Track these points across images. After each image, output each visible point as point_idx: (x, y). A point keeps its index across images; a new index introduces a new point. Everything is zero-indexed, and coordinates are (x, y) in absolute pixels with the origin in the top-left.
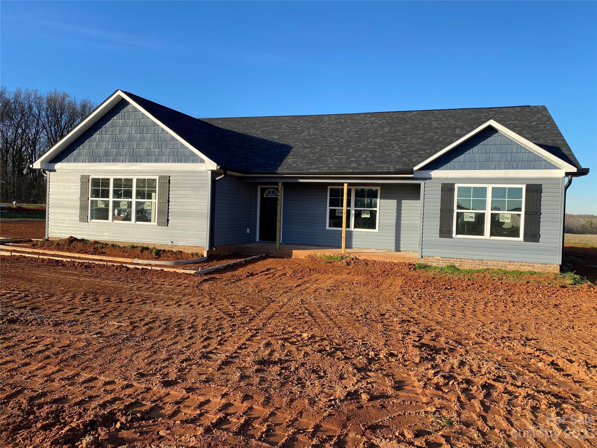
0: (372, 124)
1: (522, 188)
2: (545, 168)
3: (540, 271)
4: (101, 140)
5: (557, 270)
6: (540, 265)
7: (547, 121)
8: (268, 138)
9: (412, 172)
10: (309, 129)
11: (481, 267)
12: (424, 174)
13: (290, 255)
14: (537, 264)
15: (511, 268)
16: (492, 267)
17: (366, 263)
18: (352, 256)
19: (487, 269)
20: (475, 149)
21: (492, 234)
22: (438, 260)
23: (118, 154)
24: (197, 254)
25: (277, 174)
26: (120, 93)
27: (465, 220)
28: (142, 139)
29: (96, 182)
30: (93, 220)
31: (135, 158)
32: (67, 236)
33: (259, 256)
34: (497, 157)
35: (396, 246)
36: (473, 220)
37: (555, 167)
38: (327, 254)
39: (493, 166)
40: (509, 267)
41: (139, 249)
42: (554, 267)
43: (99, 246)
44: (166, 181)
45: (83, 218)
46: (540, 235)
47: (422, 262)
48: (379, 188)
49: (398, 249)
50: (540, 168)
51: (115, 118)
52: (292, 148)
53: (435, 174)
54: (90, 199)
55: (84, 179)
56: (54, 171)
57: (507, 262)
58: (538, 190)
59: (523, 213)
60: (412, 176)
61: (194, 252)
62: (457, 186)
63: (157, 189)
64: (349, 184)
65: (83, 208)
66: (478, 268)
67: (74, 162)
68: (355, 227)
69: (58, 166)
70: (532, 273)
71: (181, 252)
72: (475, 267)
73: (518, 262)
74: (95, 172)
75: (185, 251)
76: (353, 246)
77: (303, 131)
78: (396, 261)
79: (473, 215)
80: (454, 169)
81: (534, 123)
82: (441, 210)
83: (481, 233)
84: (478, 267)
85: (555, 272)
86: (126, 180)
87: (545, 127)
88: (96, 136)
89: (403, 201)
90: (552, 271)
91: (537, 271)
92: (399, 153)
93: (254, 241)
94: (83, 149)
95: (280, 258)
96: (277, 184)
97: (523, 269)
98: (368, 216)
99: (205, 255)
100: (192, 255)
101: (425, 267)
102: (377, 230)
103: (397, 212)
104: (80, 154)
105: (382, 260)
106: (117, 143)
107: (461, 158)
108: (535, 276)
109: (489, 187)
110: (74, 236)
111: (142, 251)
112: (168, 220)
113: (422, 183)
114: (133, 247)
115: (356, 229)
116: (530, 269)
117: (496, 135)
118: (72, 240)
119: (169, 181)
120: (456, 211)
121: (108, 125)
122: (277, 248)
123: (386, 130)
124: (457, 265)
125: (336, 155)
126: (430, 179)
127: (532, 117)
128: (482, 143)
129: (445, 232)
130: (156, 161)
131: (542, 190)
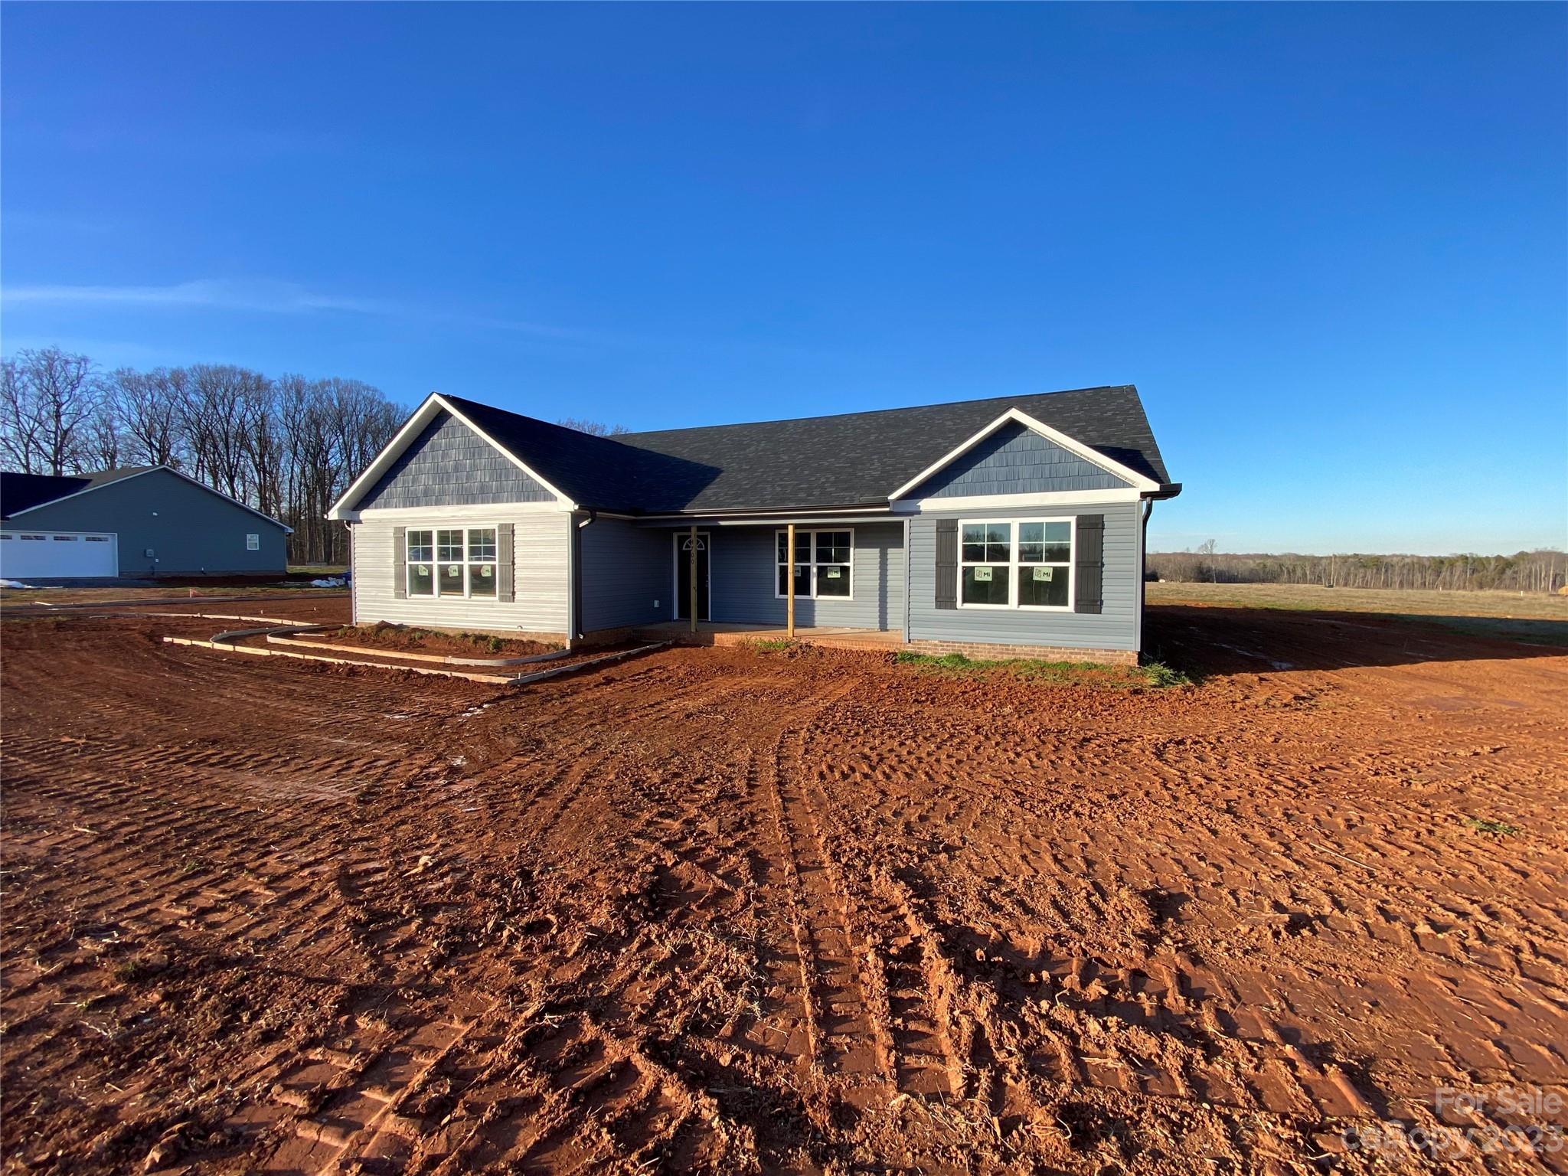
0: (855, 429)
1: (1069, 523)
2: (1109, 487)
3: (1104, 662)
4: (419, 472)
5: (1134, 661)
6: (1104, 653)
7: (1133, 408)
8: (695, 459)
9: (887, 504)
10: (759, 442)
11: (1006, 657)
12: (908, 505)
13: (711, 642)
14: (1098, 650)
15: (1055, 658)
16: (1022, 657)
17: (821, 654)
18: (803, 641)
19: (1015, 660)
20: (991, 460)
21: (1022, 601)
22: (936, 645)
23: (443, 492)
24: (556, 646)
25: (683, 513)
26: (435, 397)
27: (977, 578)
28: (474, 468)
29: (415, 537)
30: (413, 596)
31: (467, 497)
32: (376, 621)
33: (660, 645)
34: (1026, 472)
35: (880, 622)
36: (989, 579)
37: (1125, 484)
38: (766, 639)
39: (1020, 488)
40: (1051, 656)
41: (471, 639)
42: (1128, 656)
43: (417, 635)
44: (509, 531)
45: (400, 594)
46: (1102, 602)
47: (910, 649)
48: (852, 531)
49: (883, 627)
50: (1099, 487)
51: (435, 437)
52: (722, 472)
53: (927, 504)
54: (408, 563)
55: (399, 532)
56: (360, 522)
57: (1047, 647)
58: (1097, 524)
59: (1071, 565)
60: (887, 509)
61: (553, 641)
62: (961, 523)
63: (497, 545)
64: (796, 526)
65: (399, 577)
66: (999, 658)
67: (385, 507)
68: (819, 593)
69: (365, 514)
70: (1090, 667)
71: (533, 642)
72: (994, 657)
73: (1066, 648)
74: (415, 520)
75: (539, 640)
76: (816, 624)
77: (749, 445)
78: (868, 648)
79: (990, 571)
80: (956, 495)
81: (1109, 414)
82: (937, 563)
83: (1004, 600)
84: (1000, 656)
85: (1131, 664)
86: (454, 532)
87: (1126, 419)
88: (412, 466)
89: (890, 551)
90: (1126, 663)
91: (1099, 662)
92: (877, 474)
93: (671, 620)
94: (396, 487)
95: (692, 646)
96: (689, 529)
97: (1075, 659)
98: (838, 575)
99: (568, 647)
100: (548, 647)
101: (913, 657)
102: (850, 598)
103: (880, 568)
104: (391, 496)
105: (848, 646)
106: (442, 476)
107: (968, 476)
108: (1095, 671)
109: (1015, 524)
110: (386, 620)
111: (475, 642)
112: (514, 593)
113: (906, 521)
114: (465, 636)
115: (821, 597)
116: (1086, 659)
117: (1024, 434)
118: (384, 626)
119: (513, 531)
120: (961, 564)
121: (427, 448)
122: (693, 630)
123: (872, 438)
124: (965, 653)
125: (782, 480)
126: (919, 513)
127: (1108, 404)
128: (1002, 449)
129: (945, 600)
130: (494, 501)
131: (1103, 525)
